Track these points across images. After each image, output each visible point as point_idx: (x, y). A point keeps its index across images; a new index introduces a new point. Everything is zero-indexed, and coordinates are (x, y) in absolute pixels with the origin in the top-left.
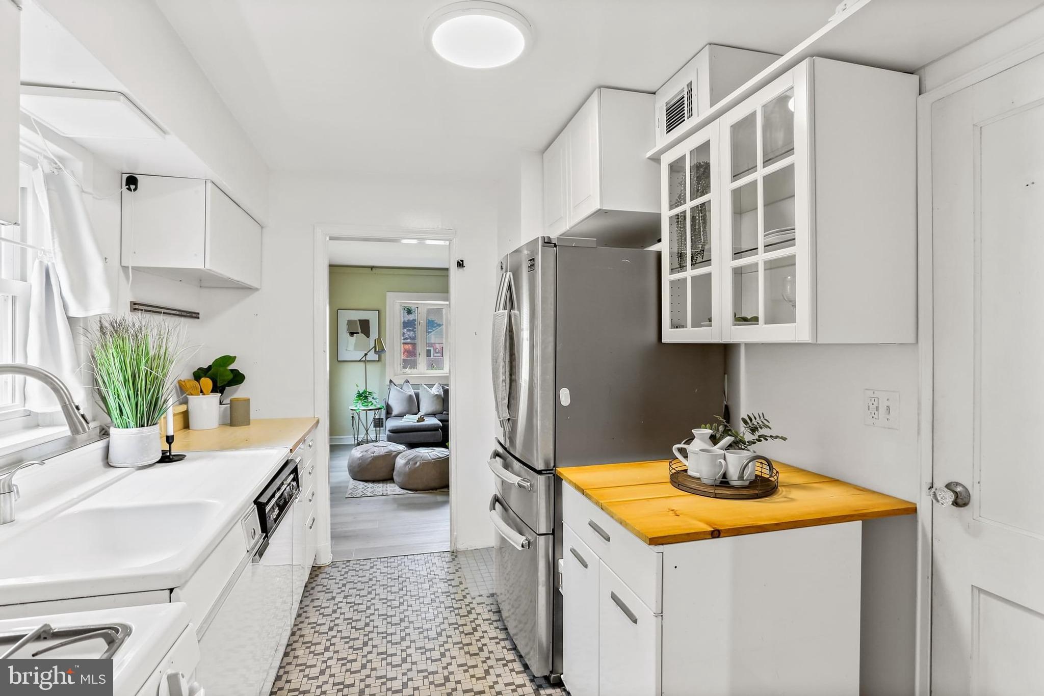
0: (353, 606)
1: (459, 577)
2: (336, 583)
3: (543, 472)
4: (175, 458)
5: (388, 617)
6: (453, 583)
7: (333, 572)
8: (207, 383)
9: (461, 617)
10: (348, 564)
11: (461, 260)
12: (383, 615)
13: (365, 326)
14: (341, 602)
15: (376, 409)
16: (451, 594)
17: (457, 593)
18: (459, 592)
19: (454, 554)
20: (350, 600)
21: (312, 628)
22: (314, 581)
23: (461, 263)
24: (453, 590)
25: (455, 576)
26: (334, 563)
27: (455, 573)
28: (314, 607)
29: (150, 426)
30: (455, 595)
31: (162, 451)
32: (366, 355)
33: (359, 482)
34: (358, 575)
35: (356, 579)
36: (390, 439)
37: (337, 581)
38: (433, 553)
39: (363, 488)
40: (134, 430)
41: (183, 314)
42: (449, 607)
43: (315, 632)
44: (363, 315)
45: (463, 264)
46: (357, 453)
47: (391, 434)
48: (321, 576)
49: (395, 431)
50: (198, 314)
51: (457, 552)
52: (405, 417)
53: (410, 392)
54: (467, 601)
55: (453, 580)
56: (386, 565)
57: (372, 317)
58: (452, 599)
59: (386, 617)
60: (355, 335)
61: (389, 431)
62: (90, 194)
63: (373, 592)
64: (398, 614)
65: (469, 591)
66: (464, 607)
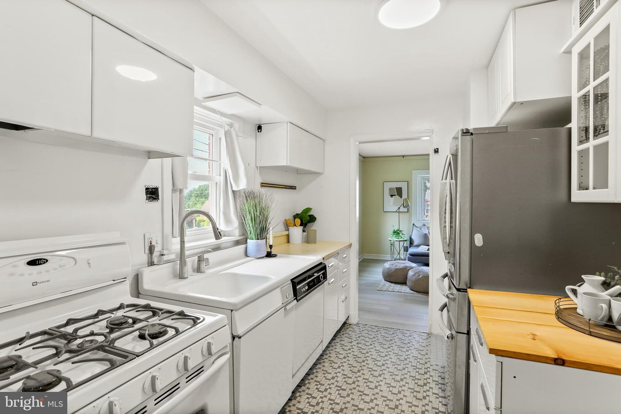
0: (360, 349)
1: (427, 350)
2: (355, 335)
3: (461, 290)
4: (273, 256)
5: (376, 360)
6: (422, 353)
7: (357, 329)
8: (298, 221)
9: (419, 374)
10: (365, 326)
11: (436, 149)
12: (374, 359)
13: (399, 191)
14: (355, 345)
15: (403, 241)
16: (418, 359)
17: (422, 359)
18: (424, 359)
19: (429, 335)
20: (360, 345)
21: (336, 354)
22: (345, 331)
23: (437, 150)
24: (419, 356)
25: (425, 349)
26: (358, 324)
27: (425, 347)
28: (340, 344)
29: (261, 239)
30: (421, 360)
31: (267, 252)
32: (399, 208)
33: (387, 282)
34: (368, 334)
35: (366, 335)
36: (410, 260)
37: (357, 334)
38: (416, 332)
39: (388, 286)
40: (255, 241)
41: (287, 187)
42: (414, 366)
43: (337, 357)
44: (398, 185)
45: (438, 150)
46: (387, 265)
47: (410, 256)
48: (350, 329)
49: (412, 255)
50: (296, 187)
51: (431, 334)
52: (420, 247)
53: (426, 231)
54: (426, 366)
55: (423, 350)
56: (385, 332)
57: (404, 186)
58: (417, 362)
59: (375, 360)
60: (393, 196)
61: (409, 254)
62: (242, 137)
63: (373, 345)
64: (382, 361)
65: (430, 360)
66: (423, 368)
